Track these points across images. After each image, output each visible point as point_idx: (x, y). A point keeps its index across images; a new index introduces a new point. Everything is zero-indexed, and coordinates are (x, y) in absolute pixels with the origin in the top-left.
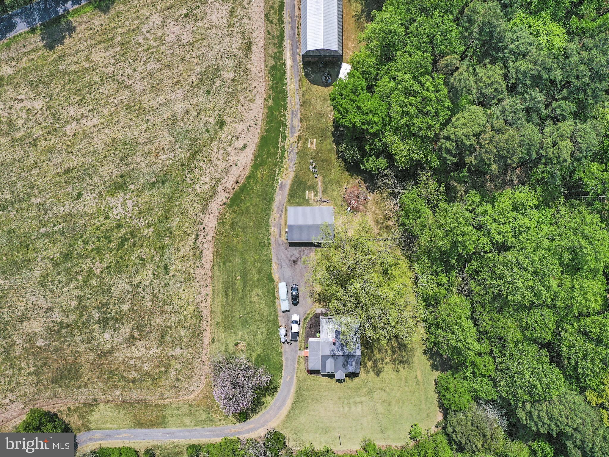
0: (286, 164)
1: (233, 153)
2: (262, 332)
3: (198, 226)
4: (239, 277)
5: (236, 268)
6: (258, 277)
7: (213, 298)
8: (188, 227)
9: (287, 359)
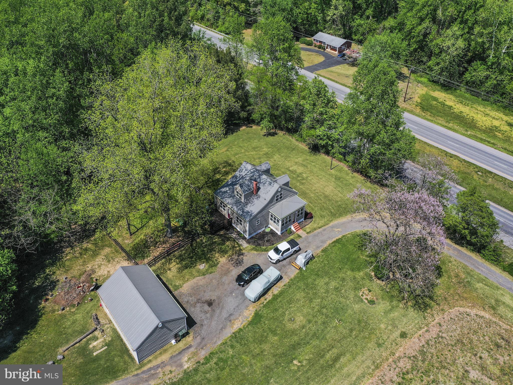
2: (327, 284)
9: (323, 242)
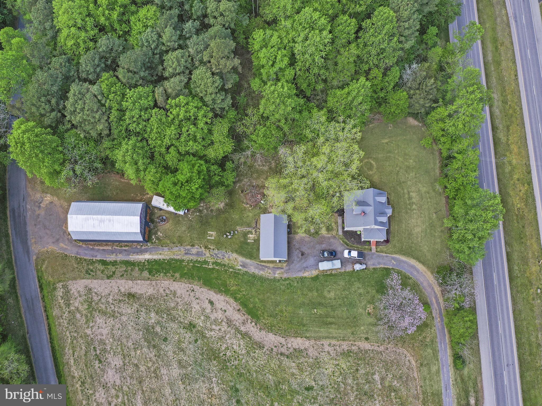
0: (226, 261)
1: (215, 315)
3: (274, 353)
4: (315, 310)
5: (308, 313)
6: (315, 291)
7: (333, 338)
8: (274, 364)
9: (379, 263)
